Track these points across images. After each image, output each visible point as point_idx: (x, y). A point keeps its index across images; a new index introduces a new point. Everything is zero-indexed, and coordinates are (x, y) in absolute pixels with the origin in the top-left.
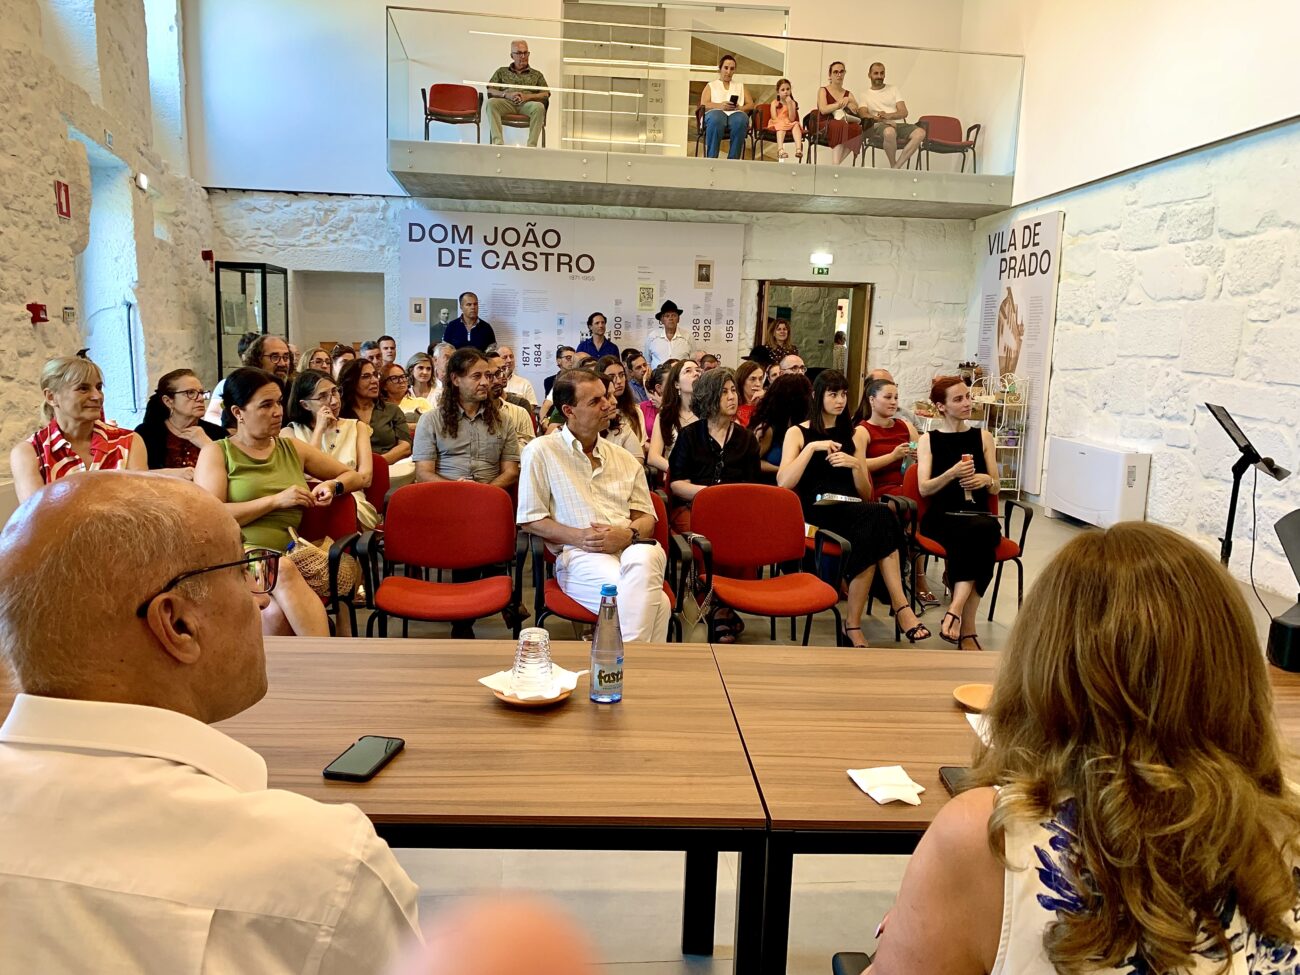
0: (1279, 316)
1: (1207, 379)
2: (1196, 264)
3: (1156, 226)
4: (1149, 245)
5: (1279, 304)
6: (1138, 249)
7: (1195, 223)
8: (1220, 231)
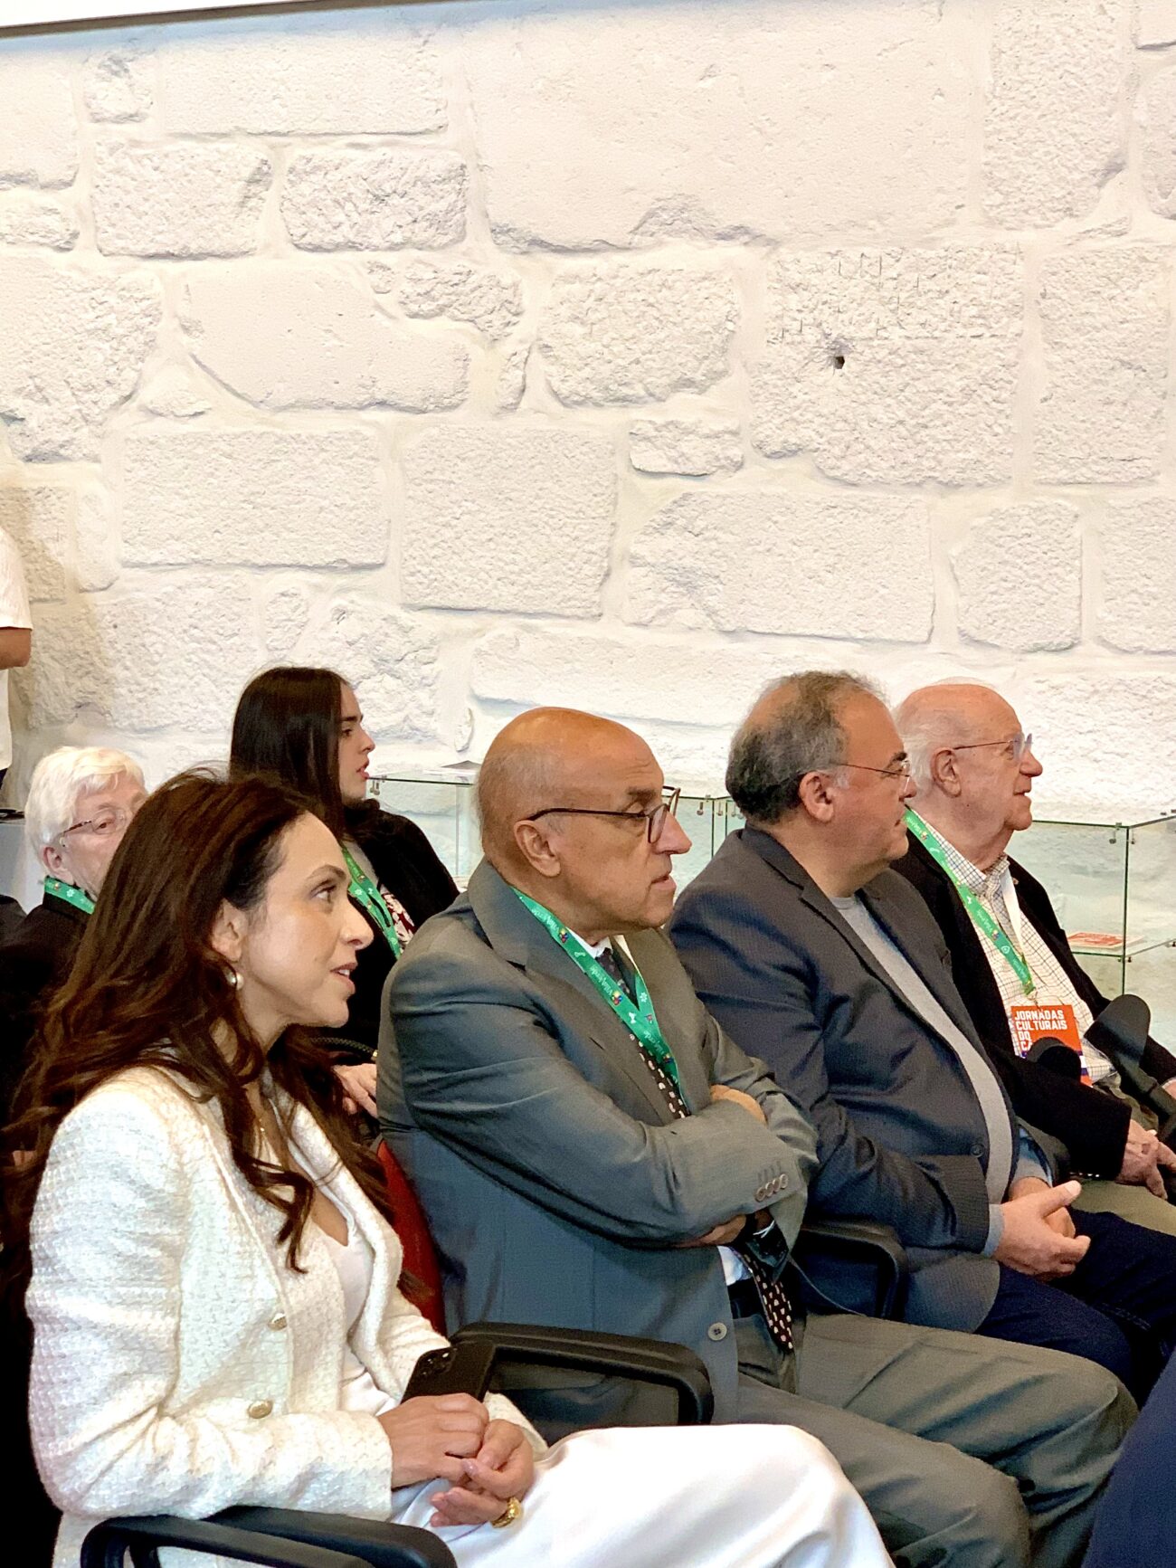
0: (739, 466)
1: (505, 627)
2: (415, 316)
3: (236, 199)
4: (216, 246)
5: (734, 433)
6: (169, 256)
7: (395, 200)
8: (499, 231)
